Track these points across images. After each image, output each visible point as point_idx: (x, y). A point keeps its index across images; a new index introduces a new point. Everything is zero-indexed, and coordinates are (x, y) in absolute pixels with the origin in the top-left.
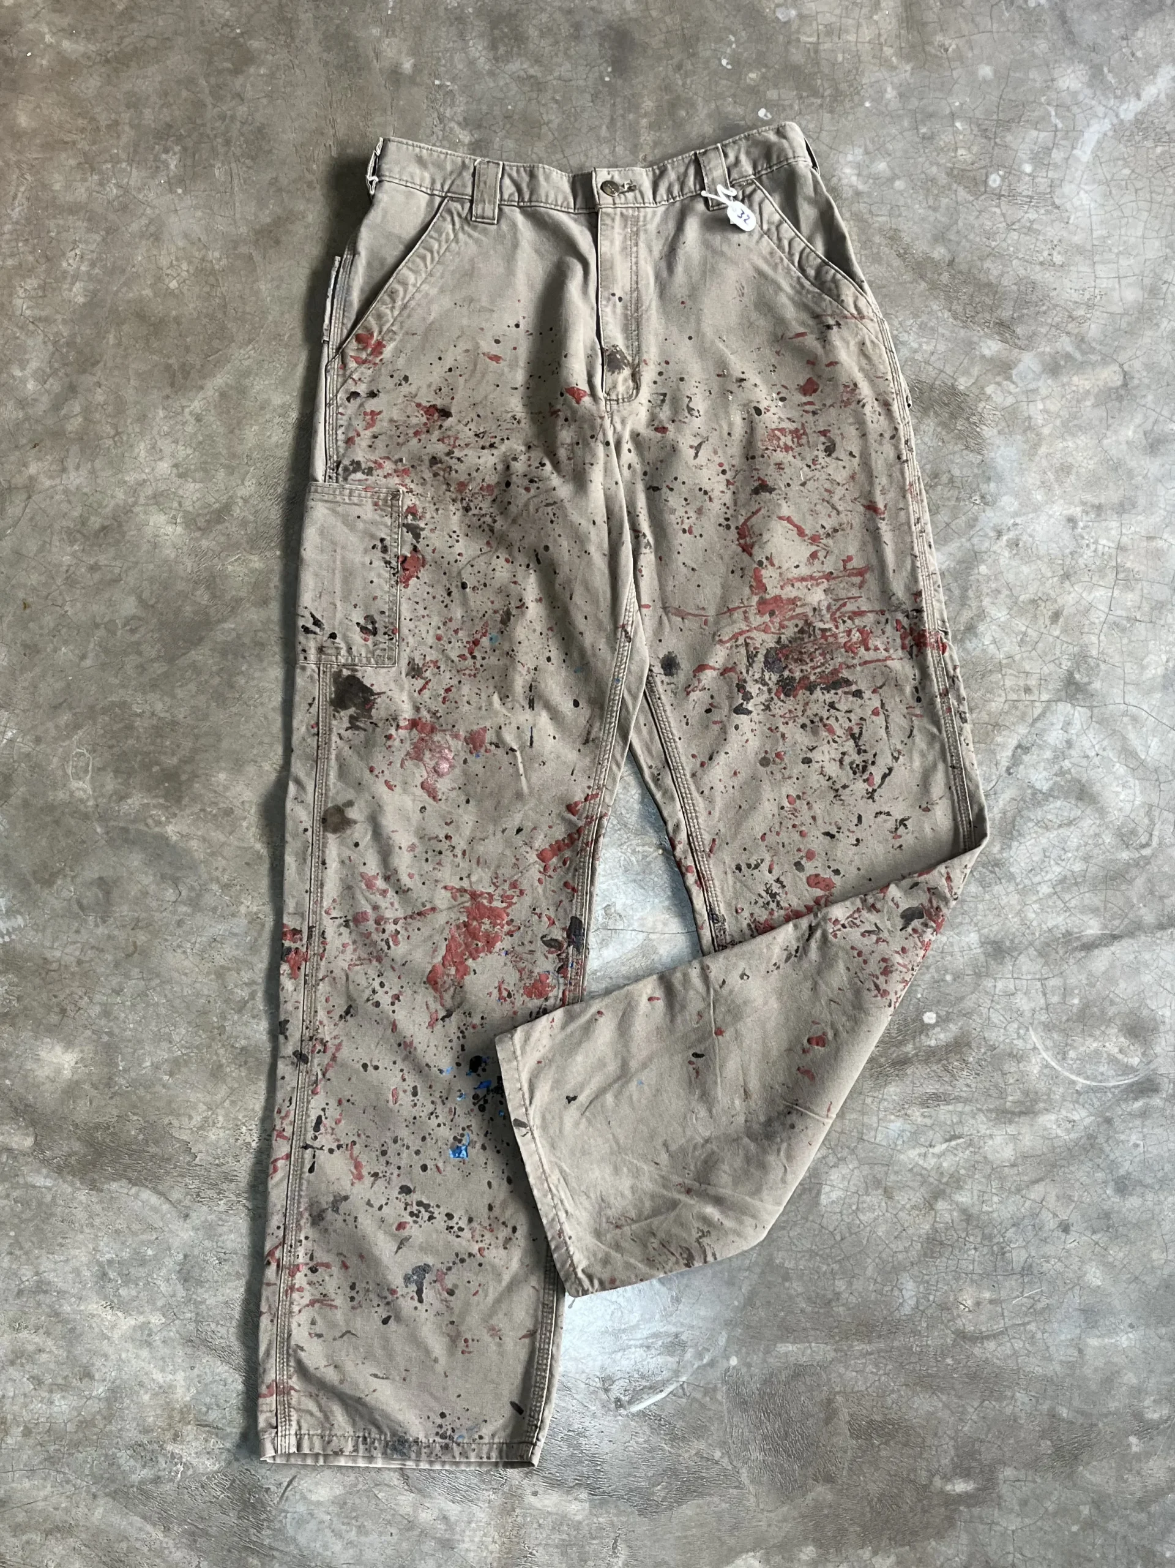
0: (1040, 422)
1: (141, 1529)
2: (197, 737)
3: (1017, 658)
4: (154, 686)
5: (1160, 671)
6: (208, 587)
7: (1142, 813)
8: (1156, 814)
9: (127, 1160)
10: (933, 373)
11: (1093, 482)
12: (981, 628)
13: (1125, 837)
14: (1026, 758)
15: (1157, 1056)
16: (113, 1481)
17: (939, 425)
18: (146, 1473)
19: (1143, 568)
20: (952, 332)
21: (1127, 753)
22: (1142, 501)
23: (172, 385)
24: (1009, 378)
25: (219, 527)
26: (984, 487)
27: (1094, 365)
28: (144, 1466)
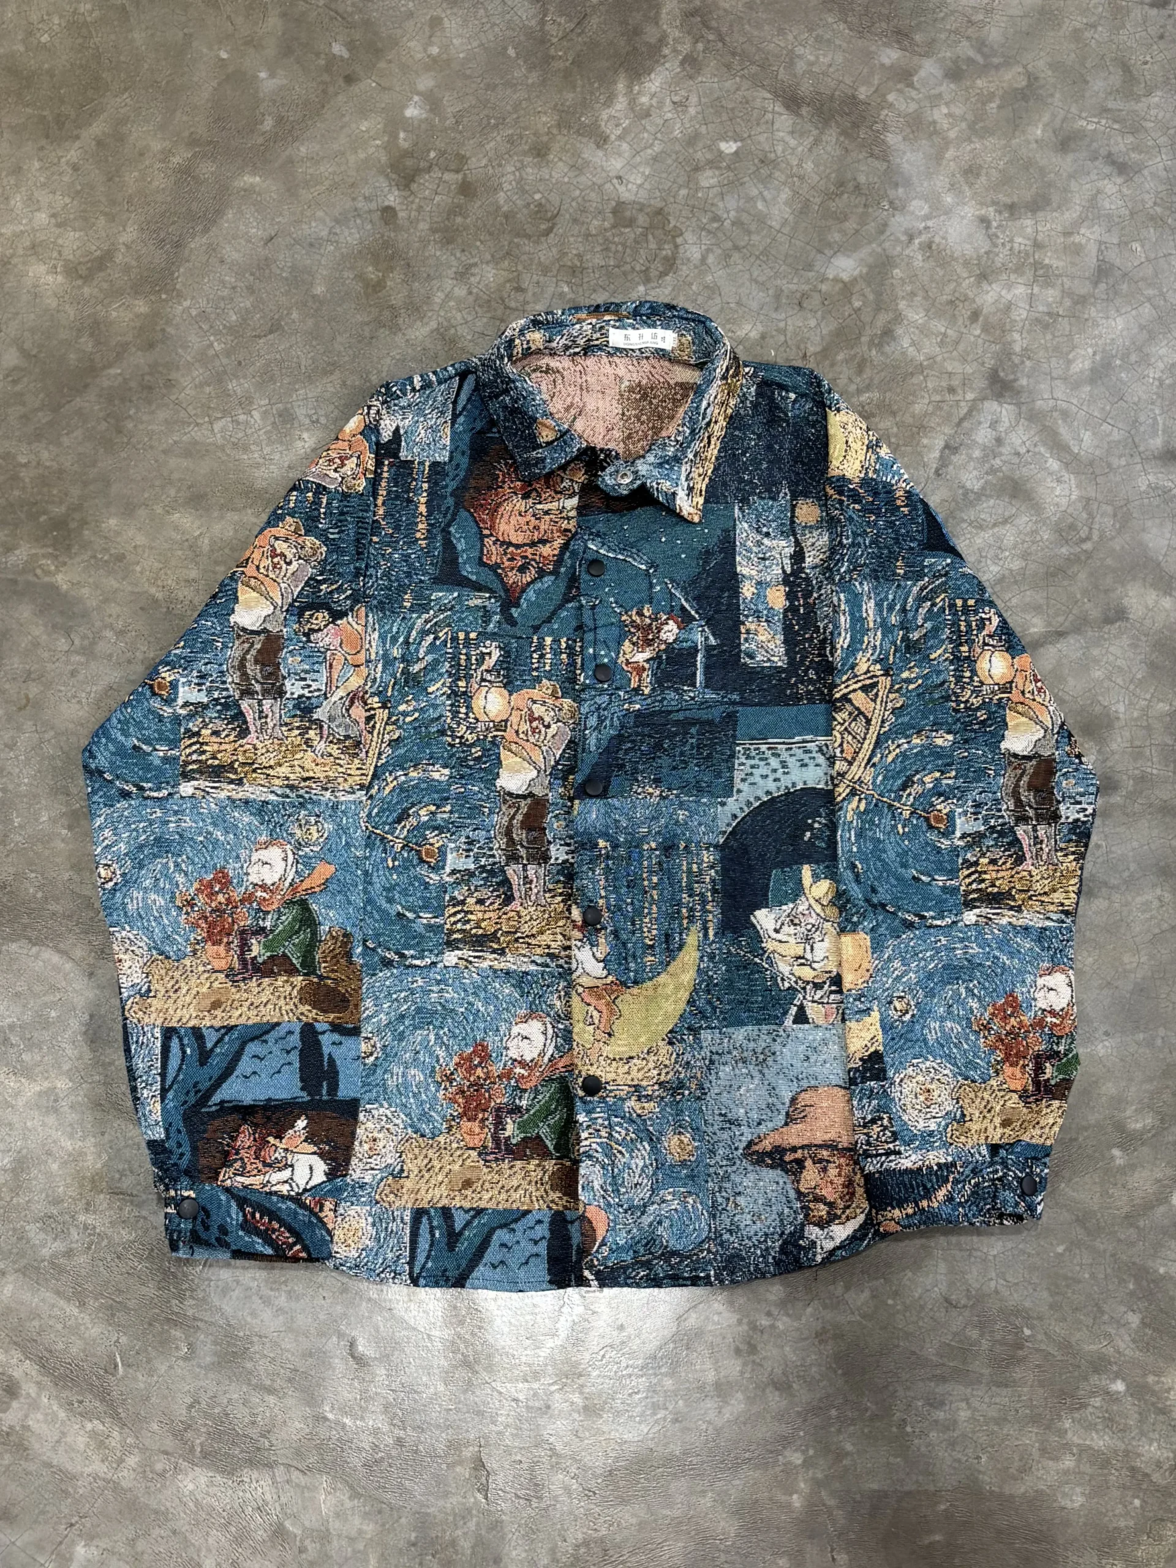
0: (946, 126)
1: (53, 1306)
2: (85, 484)
3: (939, 359)
4: (38, 436)
5: (1087, 364)
6: (92, 335)
7: (1080, 506)
8: (1095, 507)
9: (25, 920)
10: (833, 84)
11: (1005, 180)
12: (899, 331)
13: (1065, 531)
14: (955, 459)
15: (1113, 753)
16: (23, 1257)
17: (841, 134)
18: (58, 1246)
19: (1061, 264)
20: (849, 42)
21: (1058, 447)
22: (1055, 198)
23: (47, 137)
24: (911, 85)
25: (102, 274)
26: (892, 193)
27: (997, 67)
28: (55, 1239)
